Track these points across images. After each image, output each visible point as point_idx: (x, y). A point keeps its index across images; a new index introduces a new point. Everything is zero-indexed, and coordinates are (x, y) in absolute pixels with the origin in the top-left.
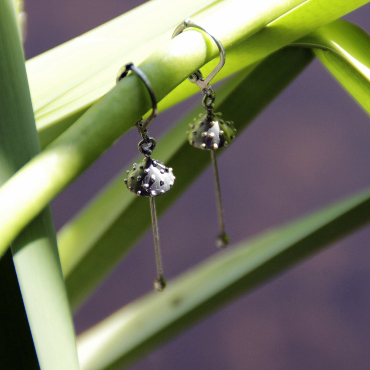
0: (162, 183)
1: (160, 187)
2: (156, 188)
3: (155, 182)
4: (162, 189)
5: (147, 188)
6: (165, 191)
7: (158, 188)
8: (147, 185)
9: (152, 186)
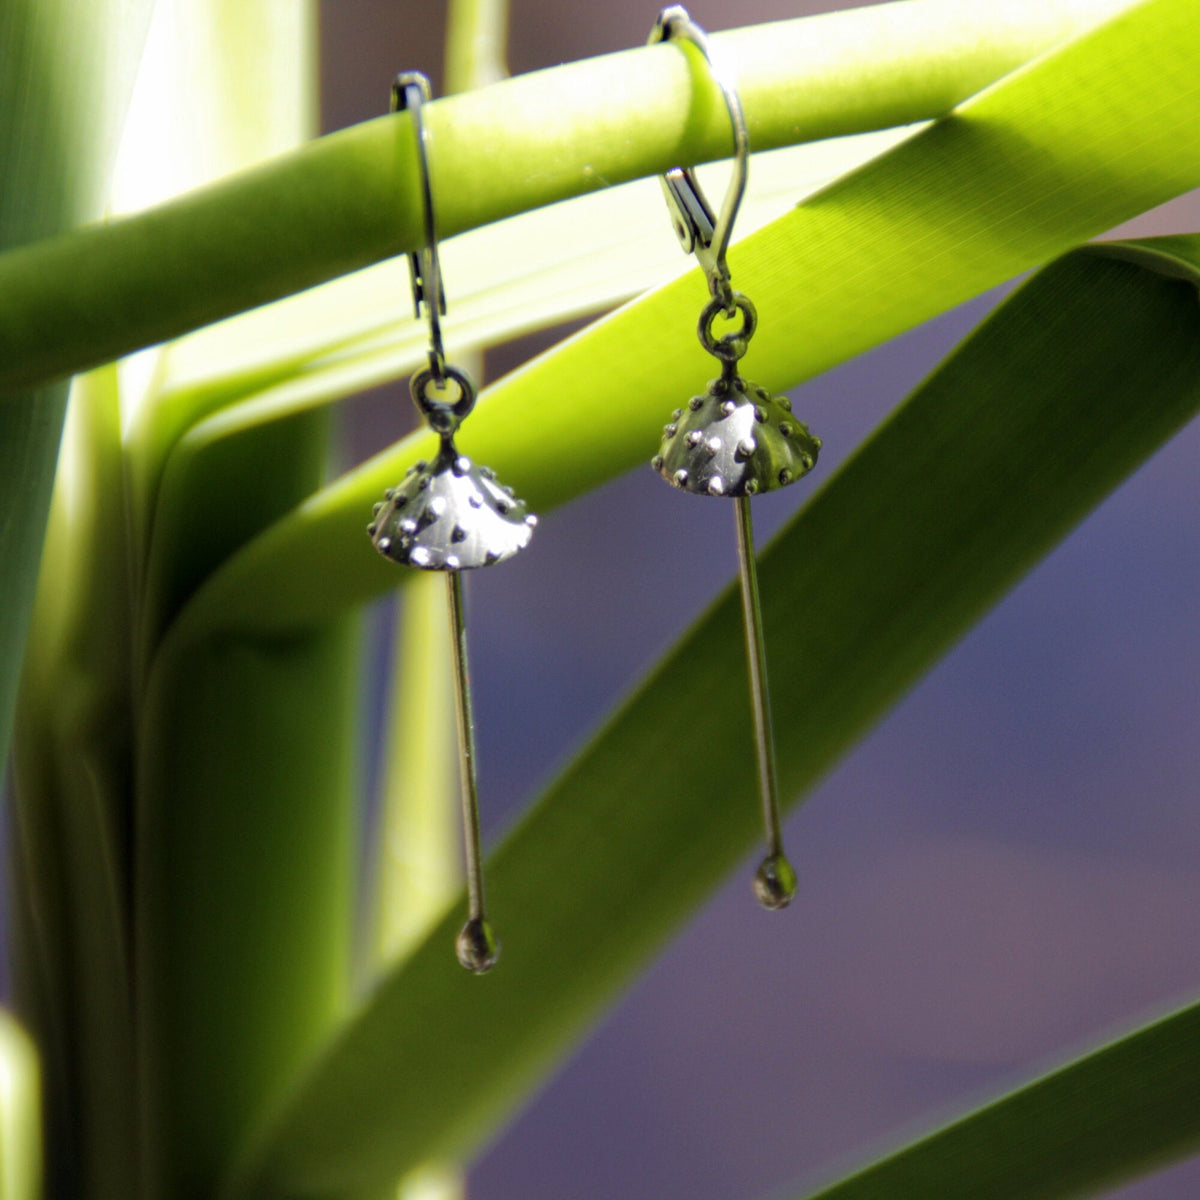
0: (458, 536)
1: (449, 545)
2: (436, 542)
3: (437, 524)
4: (455, 552)
5: (408, 534)
6: (461, 562)
7: (440, 545)
8: (410, 525)
9: (424, 533)
